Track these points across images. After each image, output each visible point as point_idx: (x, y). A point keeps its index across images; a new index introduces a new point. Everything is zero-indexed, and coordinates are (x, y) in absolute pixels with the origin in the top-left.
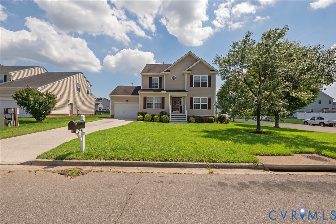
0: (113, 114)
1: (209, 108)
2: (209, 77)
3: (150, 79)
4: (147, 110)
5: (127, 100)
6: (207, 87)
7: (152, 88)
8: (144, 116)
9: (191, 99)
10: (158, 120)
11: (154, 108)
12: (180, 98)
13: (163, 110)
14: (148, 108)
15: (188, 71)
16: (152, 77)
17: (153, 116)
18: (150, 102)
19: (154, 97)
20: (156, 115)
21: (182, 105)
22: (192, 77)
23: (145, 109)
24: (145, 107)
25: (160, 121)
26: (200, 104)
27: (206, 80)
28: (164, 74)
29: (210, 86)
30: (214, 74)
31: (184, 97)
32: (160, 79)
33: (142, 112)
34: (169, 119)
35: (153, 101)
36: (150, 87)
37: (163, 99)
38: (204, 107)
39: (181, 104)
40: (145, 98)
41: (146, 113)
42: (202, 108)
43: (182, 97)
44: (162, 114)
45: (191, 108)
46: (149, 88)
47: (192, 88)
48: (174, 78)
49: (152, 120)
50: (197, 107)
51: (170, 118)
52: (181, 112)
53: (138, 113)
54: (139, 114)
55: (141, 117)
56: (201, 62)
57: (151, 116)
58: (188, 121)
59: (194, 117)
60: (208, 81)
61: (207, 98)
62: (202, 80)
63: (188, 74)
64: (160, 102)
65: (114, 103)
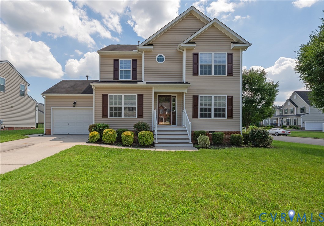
0: (49, 128)
1: (230, 116)
2: (230, 56)
3: (116, 62)
4: (109, 120)
5: (75, 103)
6: (225, 74)
7: (120, 80)
8: (101, 131)
9: (195, 99)
10: (131, 140)
11: (123, 117)
12: (173, 96)
13: (141, 120)
14: (111, 116)
15: (188, 43)
16: (119, 60)
17: (119, 133)
18: (116, 104)
19: (123, 95)
20: (127, 130)
21: (176, 110)
22: (196, 55)
23: (105, 119)
24: (105, 115)
25: (136, 143)
26: (213, 107)
27: (224, 62)
28: (142, 52)
29: (230, 73)
30: (238, 49)
31: (181, 94)
32: (135, 62)
33: (98, 124)
34: (155, 139)
35: (120, 104)
36: (116, 77)
37: (141, 97)
38: (219, 113)
39: (174, 108)
40: (105, 97)
41: (107, 127)
42: (215, 116)
43: (176, 95)
44: (139, 128)
45: (195, 116)
46: (114, 80)
47: (195, 77)
48: (160, 59)
49: (119, 141)
50: (206, 113)
51: (157, 137)
52: (174, 123)
53: (90, 127)
54: (92, 128)
55: (94, 136)
56: (213, 26)
57: (117, 131)
58: (195, 142)
59: (203, 133)
60: (228, 63)
61: (226, 96)
62: (215, 61)
63: (188, 49)
64: (134, 104)
65: (51, 107)
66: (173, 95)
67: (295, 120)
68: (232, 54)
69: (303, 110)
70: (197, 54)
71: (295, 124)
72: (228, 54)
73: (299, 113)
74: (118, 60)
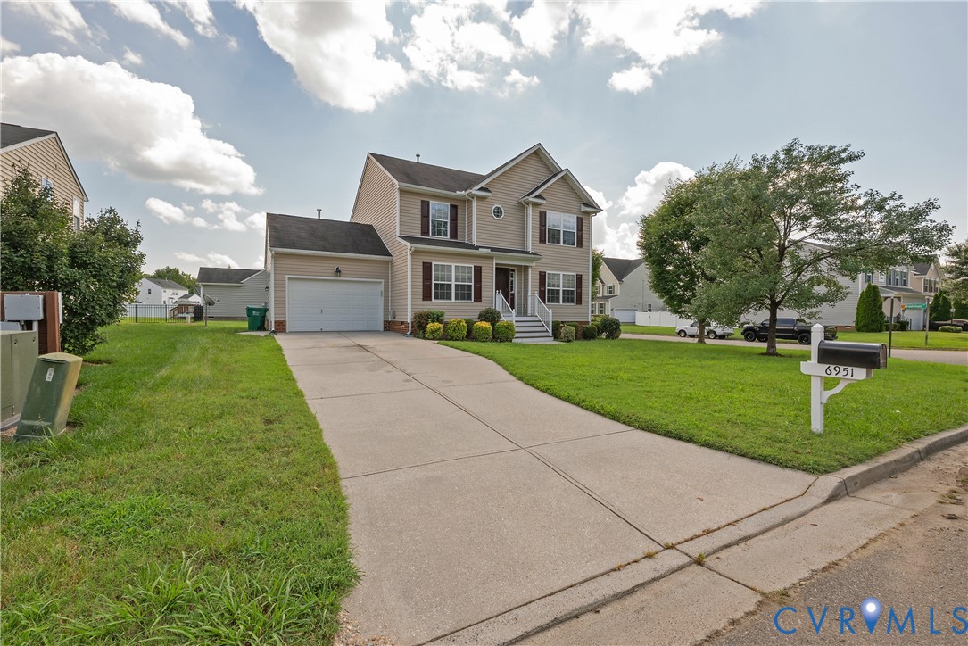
0: (281, 320)
1: (579, 302)
2: (580, 221)
3: (425, 205)
4: (433, 304)
5: (339, 270)
6: (574, 245)
7: (431, 236)
9: (542, 276)
11: (453, 299)
12: (512, 271)
13: (479, 305)
14: (436, 297)
15: (537, 197)
16: (431, 202)
18: (443, 279)
19: (453, 265)
21: (516, 291)
22: (543, 216)
23: (427, 303)
24: (427, 296)
26: (561, 289)
27: (573, 228)
28: (473, 198)
29: (580, 244)
30: (587, 214)
32: (454, 210)
35: (450, 279)
36: (425, 231)
37: (478, 271)
38: (568, 297)
39: (512, 288)
40: (427, 267)
42: (564, 302)
43: (515, 269)
45: (543, 299)
46: (422, 235)
47: (542, 245)
48: (498, 212)
50: (554, 296)
56: (563, 179)
58: (556, 336)
59: (569, 324)
60: (578, 230)
61: (575, 274)
62: (565, 227)
63: (535, 205)
64: (470, 280)
65: (287, 276)
66: (511, 268)
67: (602, 306)
68: (582, 219)
69: (611, 289)
70: (545, 213)
71: (601, 312)
72: (578, 218)
73: (606, 295)
74: (428, 203)
